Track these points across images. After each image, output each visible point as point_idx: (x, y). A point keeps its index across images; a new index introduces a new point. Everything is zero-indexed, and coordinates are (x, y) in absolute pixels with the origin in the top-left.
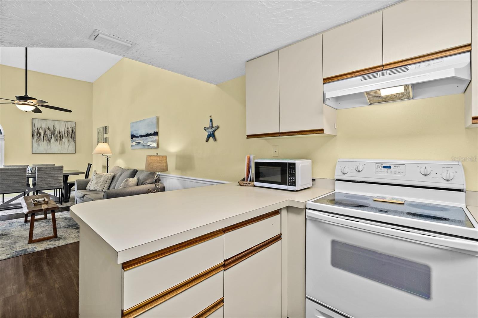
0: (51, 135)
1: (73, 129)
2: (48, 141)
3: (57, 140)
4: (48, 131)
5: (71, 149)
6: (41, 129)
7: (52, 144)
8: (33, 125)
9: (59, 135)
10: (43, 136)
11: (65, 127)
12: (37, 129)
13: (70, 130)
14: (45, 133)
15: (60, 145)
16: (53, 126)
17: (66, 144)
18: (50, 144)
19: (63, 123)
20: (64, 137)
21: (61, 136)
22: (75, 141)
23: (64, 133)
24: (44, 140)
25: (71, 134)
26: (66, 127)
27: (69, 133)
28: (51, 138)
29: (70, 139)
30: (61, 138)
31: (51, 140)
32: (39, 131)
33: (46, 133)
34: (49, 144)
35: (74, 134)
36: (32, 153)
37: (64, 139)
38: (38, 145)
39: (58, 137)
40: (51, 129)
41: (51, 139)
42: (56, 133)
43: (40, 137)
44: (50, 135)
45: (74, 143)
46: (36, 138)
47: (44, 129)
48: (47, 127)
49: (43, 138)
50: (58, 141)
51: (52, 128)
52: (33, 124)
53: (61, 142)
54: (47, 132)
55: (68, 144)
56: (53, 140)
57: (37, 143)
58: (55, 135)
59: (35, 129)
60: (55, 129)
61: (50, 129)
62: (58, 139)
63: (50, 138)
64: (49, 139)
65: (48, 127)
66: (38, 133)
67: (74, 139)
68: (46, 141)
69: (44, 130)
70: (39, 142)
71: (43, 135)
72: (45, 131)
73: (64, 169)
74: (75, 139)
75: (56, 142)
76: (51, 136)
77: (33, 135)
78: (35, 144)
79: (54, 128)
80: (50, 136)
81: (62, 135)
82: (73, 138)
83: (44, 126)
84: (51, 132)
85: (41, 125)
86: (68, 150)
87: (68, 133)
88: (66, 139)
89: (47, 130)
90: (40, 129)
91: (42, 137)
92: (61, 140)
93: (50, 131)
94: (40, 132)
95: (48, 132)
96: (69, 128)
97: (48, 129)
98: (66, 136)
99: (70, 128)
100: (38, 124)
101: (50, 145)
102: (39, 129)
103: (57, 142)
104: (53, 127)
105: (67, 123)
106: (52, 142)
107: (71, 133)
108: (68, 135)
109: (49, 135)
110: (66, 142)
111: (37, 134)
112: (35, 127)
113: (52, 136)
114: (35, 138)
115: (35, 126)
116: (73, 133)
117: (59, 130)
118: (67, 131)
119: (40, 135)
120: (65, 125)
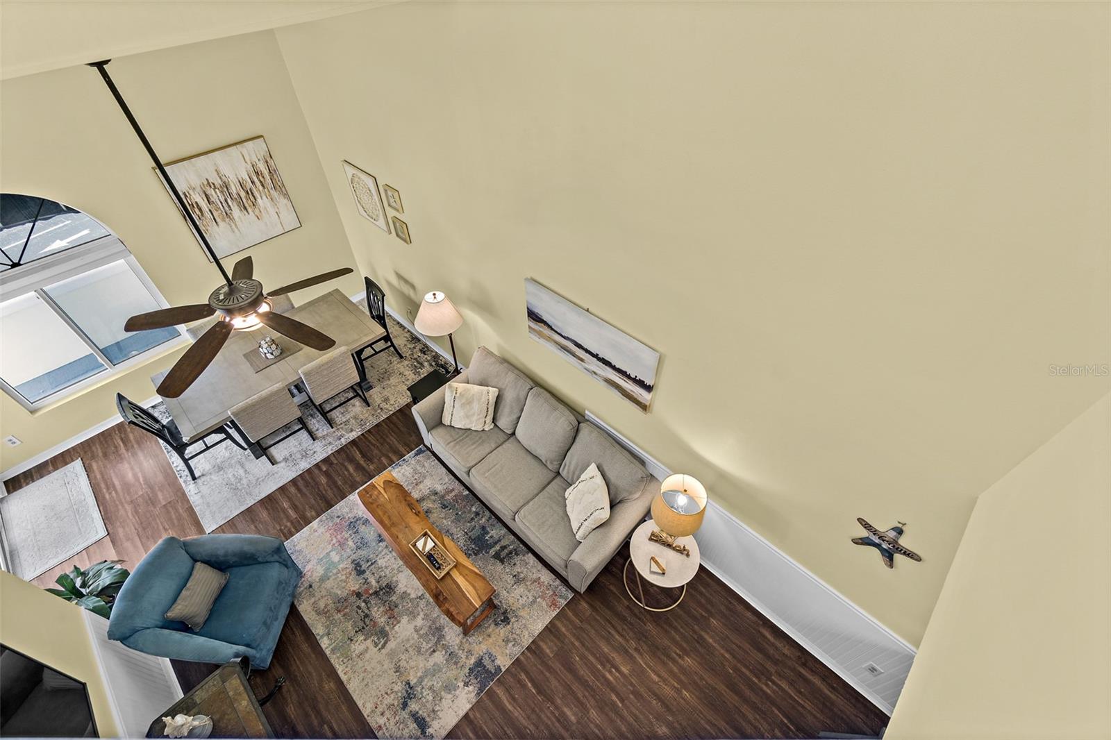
0: (226, 200)
1: (267, 162)
2: (227, 220)
3: (245, 208)
4: (211, 192)
5: (289, 220)
6: (195, 194)
7: (239, 224)
9: (243, 194)
10: (210, 211)
11: (246, 162)
13: (262, 167)
14: (208, 200)
15: (258, 218)
16: (216, 170)
17: (272, 211)
18: (236, 225)
19: (235, 152)
20: (257, 195)
21: (248, 193)
22: (286, 195)
23: (253, 182)
24: (218, 220)
25: (269, 178)
26: (249, 163)
27: (263, 177)
28: (229, 206)
29: (273, 192)
30: (252, 199)
31: (231, 213)
32: (194, 202)
33: (212, 199)
34: (232, 224)
35: (275, 176)
36: (210, 262)
37: (259, 200)
38: (211, 237)
39: (244, 201)
40: (216, 183)
41: (231, 210)
42: (233, 190)
43: (202, 214)
44: (222, 200)
45: (285, 201)
47: (198, 189)
48: (206, 183)
49: (212, 214)
50: (250, 210)
51: (216, 179)
53: (257, 210)
54: (212, 196)
55: (277, 210)
56: (236, 212)
58: (236, 196)
60: (223, 178)
61: (214, 184)
62: (246, 205)
63: (227, 209)
64: (226, 214)
65: (207, 180)
66: (192, 206)
68: (223, 220)
69: (201, 193)
70: (209, 228)
71: (206, 208)
72: (206, 195)
74: (283, 189)
75: (246, 213)
76: (227, 203)
79: (220, 178)
80: (225, 204)
81: (251, 190)
82: (278, 187)
83: (196, 180)
84: (222, 192)
85: (187, 180)
86: (281, 222)
87: (262, 179)
88: (264, 197)
89: (208, 188)
90: (191, 192)
91: (208, 215)
92: (253, 205)
93: (217, 190)
94: (196, 203)
95: (215, 196)
96: (257, 161)
97: (210, 186)
98: (261, 188)
99: (259, 160)
100: (178, 180)
101: (237, 228)
102: (187, 194)
103: (249, 214)
104: (218, 174)
105: (244, 149)
106: (235, 217)
107: (268, 177)
108: (263, 185)
109: (221, 202)
110: (269, 204)
113: (229, 200)
116: (273, 172)
117: (237, 178)
118: (257, 173)
119: (200, 210)
120: (242, 158)
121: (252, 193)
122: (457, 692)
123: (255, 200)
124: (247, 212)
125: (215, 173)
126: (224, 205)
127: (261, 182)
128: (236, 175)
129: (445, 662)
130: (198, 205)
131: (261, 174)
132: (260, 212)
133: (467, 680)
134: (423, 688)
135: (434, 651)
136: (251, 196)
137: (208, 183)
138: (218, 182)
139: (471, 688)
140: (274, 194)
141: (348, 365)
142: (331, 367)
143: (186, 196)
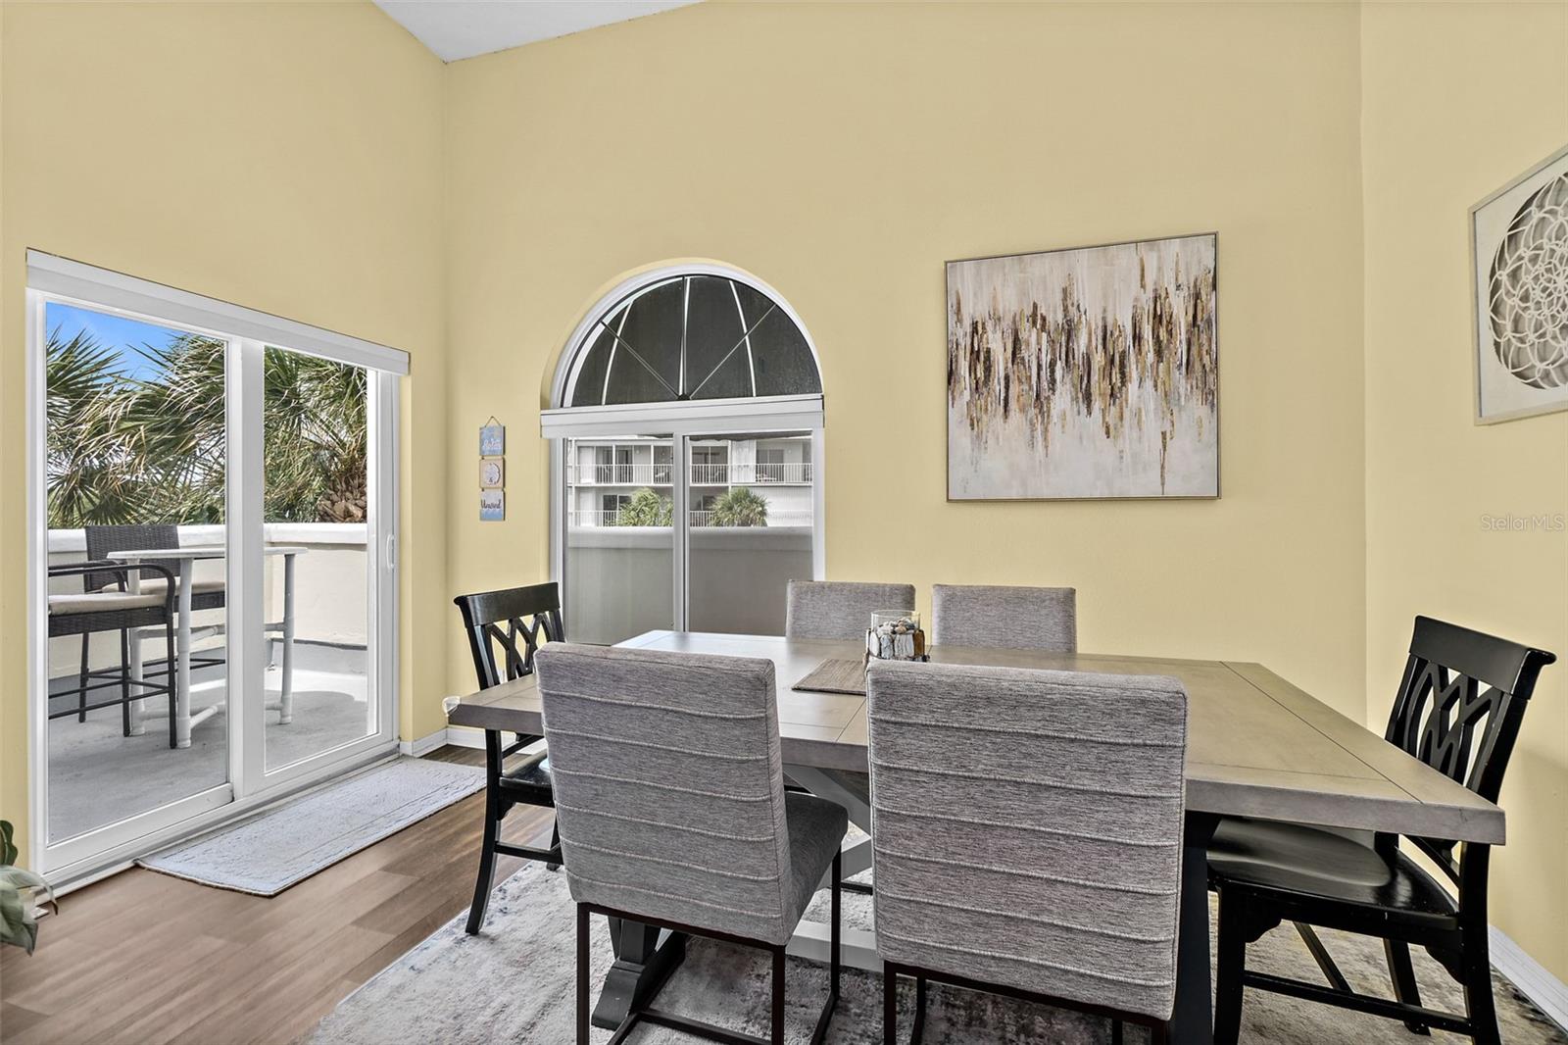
0: (1052, 365)
1: (1197, 296)
2: (1033, 411)
3: (1088, 398)
4: (1029, 334)
5: (1189, 469)
6: (994, 332)
7: (1055, 430)
8: (951, 306)
9: (1099, 360)
10: (1007, 378)
11: (1143, 286)
12: (969, 330)
13: (1179, 308)
14: (1014, 354)
15: (1108, 433)
16: (1065, 291)
17: (1153, 426)
18: (1046, 430)
19: (1126, 259)
20: (1133, 369)
21: (1112, 362)
22: (1211, 396)
23: (1137, 338)
24: (1013, 405)
25: (1184, 337)
26: (1150, 287)
27: (1170, 333)
28: (1053, 381)
29: (1179, 378)
30: (1116, 377)
31: (1048, 398)
32: (984, 346)
33: (1025, 353)
34: (1039, 427)
35: (1204, 338)
36: (948, 500)
37: (1132, 387)
38: (979, 439)
39: (1095, 378)
40: (1050, 319)
41: (1053, 390)
42: (1081, 344)
43: (987, 382)
44: (1045, 360)
45: (1203, 411)
46: (967, 394)
47: (1007, 323)
48: (1029, 311)
49: (1007, 388)
50: (1097, 405)
51: (1055, 312)
52: (951, 300)
53: (1114, 410)
54: (1028, 345)
55: (1168, 428)
56: (1062, 400)
57: (972, 425)
58: (1079, 359)
59: (963, 335)
60: (1073, 310)
61: (1044, 319)
62: (1095, 390)
63: (1045, 384)
64: (1038, 396)
65: (1035, 306)
66: (975, 354)
67: (1204, 372)
68: (1023, 410)
69: (1009, 332)
70: (985, 418)
71: (1002, 368)
72: (1016, 341)
74: (1211, 378)
75: (1084, 410)
76: (1053, 372)
77: (951, 375)
78: (962, 437)
79: (1066, 309)
80: (1045, 373)
81: (1123, 355)
82: (1197, 366)
83: (1010, 300)
84: (1052, 342)
85: (994, 298)
86: (1163, 467)
87: (1163, 334)
88: (1149, 384)
89: (1028, 325)
90: (989, 326)
91: (997, 386)
92: (1112, 395)
93: (1044, 335)
94: (988, 351)
95: (1035, 342)
96: (1172, 289)
97: (1034, 323)
98: (1151, 357)
99: (1178, 287)
100: (975, 294)
101: (1045, 438)
102: (980, 329)
103: (1090, 413)
104: (1065, 299)
105: (1155, 255)
106: (1053, 412)
107: (1181, 335)
108: (1159, 353)
109: (1039, 366)
110: (1152, 406)
111: (972, 369)
112: (959, 320)
113: (1059, 366)
114: (961, 393)
115: (959, 310)
116: (1201, 323)
117: (1104, 319)
118: (1158, 319)
119: (988, 369)
120: (1139, 273)
121: (1122, 366)
123: (1123, 383)
124: (1089, 406)
125: (1059, 296)
126: (1043, 373)
127: (1157, 341)
128: (1105, 311)
130: (988, 358)
131: (1169, 323)
132: (1121, 418)
136: (1116, 371)
137: (1034, 314)
138: (1056, 317)
140: (1181, 382)
141: (1137, 819)
142: (1032, 747)
143: (975, 330)
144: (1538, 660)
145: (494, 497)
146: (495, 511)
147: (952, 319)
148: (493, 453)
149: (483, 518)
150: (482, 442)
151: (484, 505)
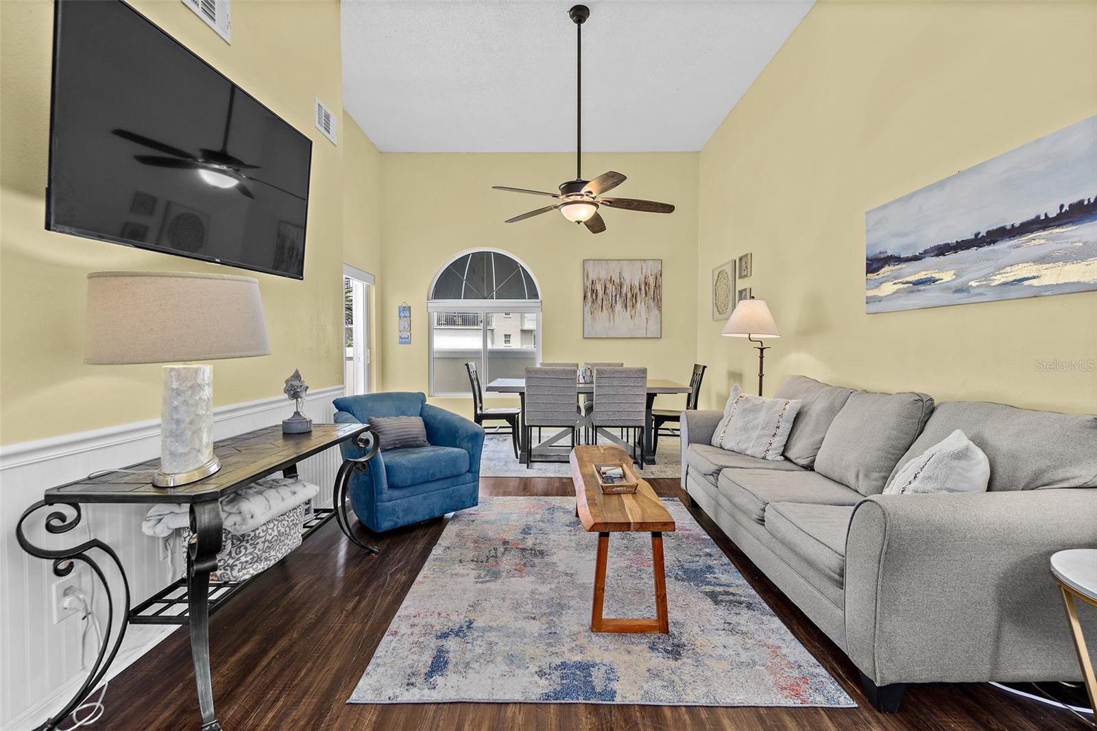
0: (616, 296)
1: (656, 278)
2: (610, 310)
3: (626, 307)
4: (609, 286)
5: (653, 329)
6: (599, 284)
7: (616, 316)
8: (586, 275)
9: (629, 295)
10: (602, 299)
11: (642, 274)
12: (591, 283)
13: (651, 281)
14: (605, 292)
15: (632, 318)
16: (620, 273)
17: (644, 316)
18: (614, 316)
19: (637, 265)
20: (638, 298)
21: (633, 296)
22: (660, 308)
23: (640, 289)
24: (604, 308)
25: (653, 290)
26: (644, 274)
27: (649, 288)
28: (616, 301)
29: (651, 301)
30: (634, 300)
31: (614, 306)
32: (595, 288)
33: (607, 292)
34: (612, 315)
35: (658, 290)
36: (584, 338)
37: (638, 304)
38: (594, 319)
39: (628, 300)
41: (616, 303)
42: (624, 290)
43: (596, 300)
44: (614, 295)
45: (657, 312)
46: (590, 303)
47: (603, 281)
48: (609, 278)
49: (602, 302)
50: (628, 310)
51: (617, 279)
52: (586, 272)
53: (633, 311)
54: (609, 289)
55: (648, 317)
56: (619, 307)
57: (591, 313)
58: (624, 295)
59: (589, 284)
60: (622, 279)
61: (614, 281)
62: (628, 304)
63: (614, 302)
64: (612, 305)
65: (611, 277)
66: (593, 291)
67: (658, 300)
68: (607, 309)
69: (603, 285)
70: (595, 311)
71: (601, 296)
72: (605, 287)
73: (649, 377)
74: (660, 302)
76: (616, 298)
77: (585, 297)
78: (588, 318)
79: (620, 279)
80: (614, 298)
81: (636, 294)
82: (656, 299)
83: (604, 275)
84: (616, 289)
85: (599, 273)
86: (646, 328)
87: (647, 289)
88: (643, 303)
89: (609, 283)
90: (597, 282)
91: (599, 302)
92: (633, 306)
93: (614, 286)
94: (597, 290)
95: (611, 288)
96: (650, 275)
97: (611, 282)
98: (644, 295)
100: (593, 272)
101: (614, 319)
103: (626, 311)
104: (620, 275)
105: (645, 265)
106: (616, 311)
108: (646, 294)
109: (612, 296)
110: (644, 310)
111: (592, 295)
112: (588, 279)
113: (618, 296)
114: (588, 303)
115: (588, 276)
116: (658, 286)
117: (631, 283)
118: (646, 284)
119: (596, 296)
120: (641, 269)
121: (636, 297)
122: (520, 672)
123: (636, 303)
124: (626, 309)
125: (618, 274)
127: (646, 291)
128: (631, 280)
129: (537, 635)
130: (596, 292)
131: (649, 285)
132: (635, 313)
133: (548, 671)
134: (482, 637)
135: (534, 619)
137: (611, 279)
138: (617, 281)
139: (543, 682)
140: (652, 304)
141: (640, 390)
142: (623, 379)
143: (593, 283)
144: (705, 367)
145: (405, 335)
146: (405, 341)
147: (586, 279)
148: (406, 317)
149: (400, 343)
150: (400, 313)
151: (401, 338)
